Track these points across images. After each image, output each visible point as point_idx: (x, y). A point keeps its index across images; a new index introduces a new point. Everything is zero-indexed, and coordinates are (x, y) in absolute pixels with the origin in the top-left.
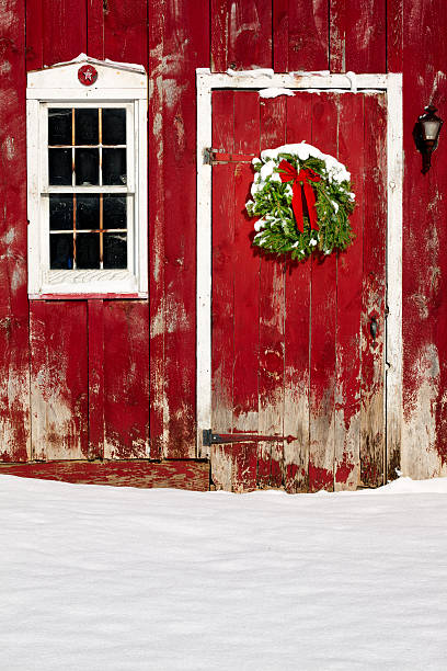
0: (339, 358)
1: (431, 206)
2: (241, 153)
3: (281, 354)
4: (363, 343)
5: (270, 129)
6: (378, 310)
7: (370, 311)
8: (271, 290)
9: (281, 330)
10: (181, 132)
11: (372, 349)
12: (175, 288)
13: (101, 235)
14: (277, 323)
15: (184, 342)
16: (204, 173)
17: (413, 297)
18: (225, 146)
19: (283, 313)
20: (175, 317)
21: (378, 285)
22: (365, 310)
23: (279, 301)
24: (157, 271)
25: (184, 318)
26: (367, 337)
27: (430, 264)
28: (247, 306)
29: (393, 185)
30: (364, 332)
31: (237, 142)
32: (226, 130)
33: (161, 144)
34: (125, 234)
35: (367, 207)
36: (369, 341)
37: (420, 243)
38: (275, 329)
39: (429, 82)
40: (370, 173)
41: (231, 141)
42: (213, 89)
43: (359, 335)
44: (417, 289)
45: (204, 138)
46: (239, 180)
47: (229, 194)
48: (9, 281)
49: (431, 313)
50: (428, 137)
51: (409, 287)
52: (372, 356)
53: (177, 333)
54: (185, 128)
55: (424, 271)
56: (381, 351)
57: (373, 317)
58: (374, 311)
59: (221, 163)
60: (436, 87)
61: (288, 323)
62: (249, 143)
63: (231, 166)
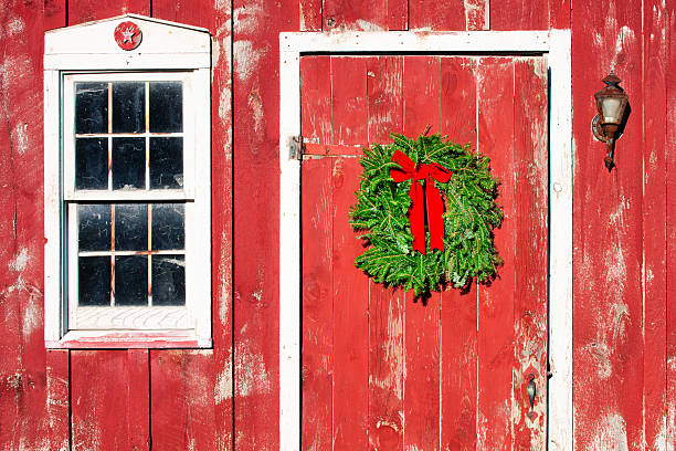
0: (481, 434)
1: (614, 217)
2: (341, 143)
3: (400, 427)
4: (515, 413)
5: (382, 109)
6: (537, 365)
7: (525, 368)
8: (384, 336)
9: (399, 393)
10: (258, 114)
11: (527, 420)
12: (251, 334)
13: (150, 258)
14: (394, 383)
15: (263, 410)
16: (289, 171)
17: (589, 347)
18: (319, 134)
19: (401, 370)
20: (249, 374)
21: (535, 330)
22: (518, 366)
23: (397, 352)
24: (224, 310)
25: (263, 375)
26: (522, 404)
27: (612, 300)
28: (351, 359)
29: (558, 188)
30: (517, 398)
31: (336, 127)
32: (320, 111)
33: (230, 131)
34: (181, 257)
35: (520, 220)
36: (524, 411)
37: (599, 269)
38: (391, 393)
39: (610, 42)
40: (524, 171)
41: (327, 127)
42: (302, 54)
43: (510, 402)
44: (595, 336)
45: (289, 123)
46: (339, 182)
47: (326, 201)
48: (20, 323)
49: (615, 369)
50: (607, 120)
51: (582, 332)
52: (528, 431)
53: (254, 398)
54: (264, 108)
55: (604, 309)
56: (541, 425)
57: (530, 378)
58: (531, 367)
59: (314, 157)
60: (620, 49)
61: (409, 384)
62: (352, 130)
63: (328, 160)
